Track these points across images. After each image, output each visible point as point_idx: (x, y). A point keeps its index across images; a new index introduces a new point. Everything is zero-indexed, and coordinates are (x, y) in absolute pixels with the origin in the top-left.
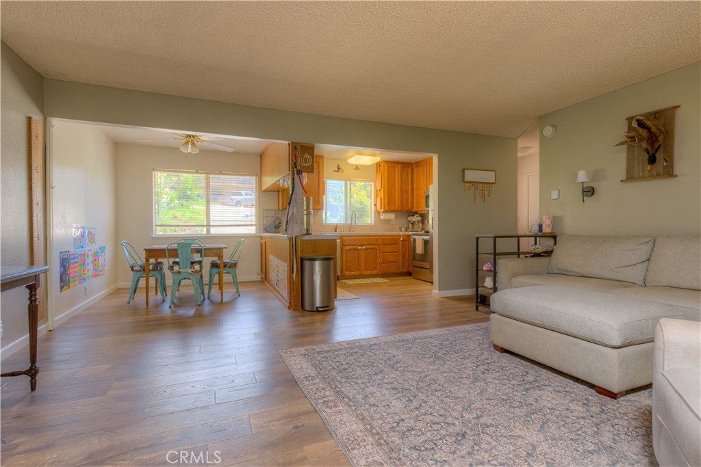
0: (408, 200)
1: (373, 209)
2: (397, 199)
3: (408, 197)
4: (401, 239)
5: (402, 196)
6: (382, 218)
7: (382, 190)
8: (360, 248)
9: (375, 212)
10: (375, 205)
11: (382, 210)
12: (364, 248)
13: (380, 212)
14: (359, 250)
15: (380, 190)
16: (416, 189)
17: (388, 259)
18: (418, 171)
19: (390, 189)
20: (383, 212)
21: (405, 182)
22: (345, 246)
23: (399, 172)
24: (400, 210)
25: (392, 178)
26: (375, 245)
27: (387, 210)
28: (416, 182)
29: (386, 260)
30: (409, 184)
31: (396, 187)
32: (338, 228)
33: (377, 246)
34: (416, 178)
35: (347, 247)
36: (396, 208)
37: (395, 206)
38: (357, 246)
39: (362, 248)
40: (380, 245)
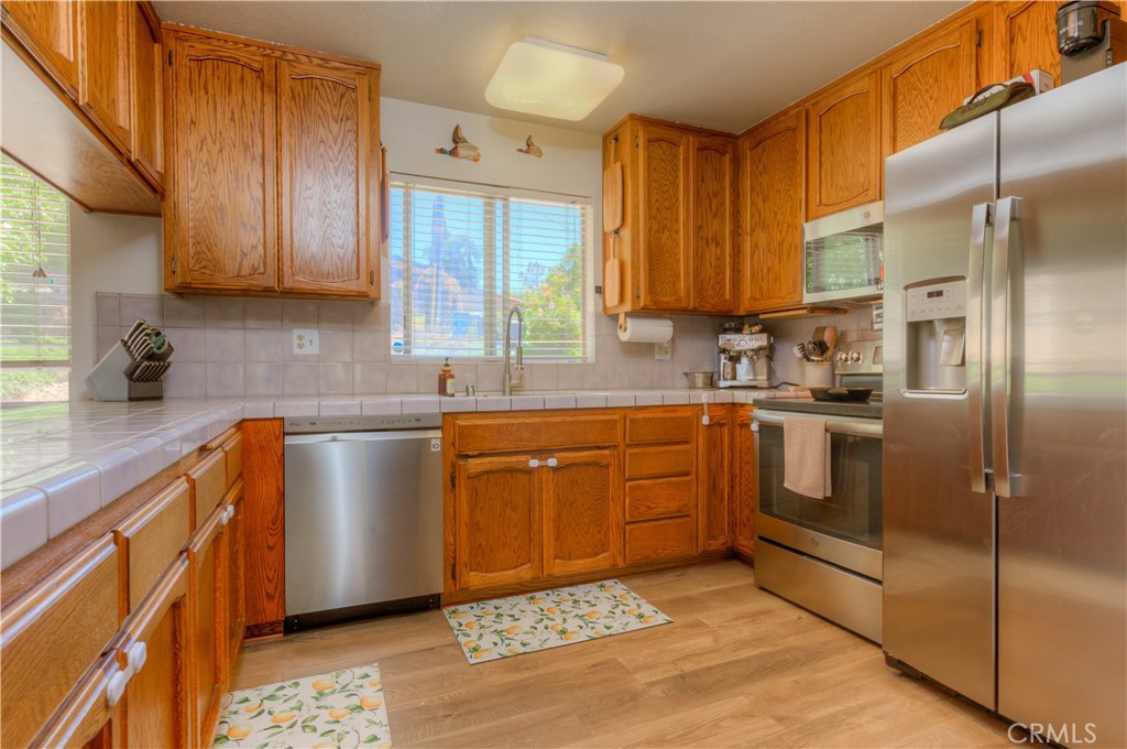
0: (720, 272)
1: (591, 307)
2: (683, 263)
3: (720, 258)
5: (699, 257)
6: (624, 336)
7: (626, 233)
8: (534, 463)
9: (597, 316)
10: (599, 290)
11: (628, 307)
12: (552, 462)
13: (615, 318)
14: (530, 472)
15: (617, 232)
16: (753, 230)
17: (652, 505)
18: (759, 161)
19: (655, 227)
20: (627, 315)
21: (710, 203)
22: (468, 456)
23: (691, 166)
24: (692, 306)
25: (665, 185)
26: (599, 448)
27: (642, 308)
28: (752, 203)
29: (643, 509)
30: (724, 214)
31: (677, 221)
32: (452, 377)
33: (607, 452)
34: (752, 190)
35: (478, 461)
36: (679, 300)
37: (676, 293)
38: (522, 458)
39: (543, 463)
40: (622, 446)
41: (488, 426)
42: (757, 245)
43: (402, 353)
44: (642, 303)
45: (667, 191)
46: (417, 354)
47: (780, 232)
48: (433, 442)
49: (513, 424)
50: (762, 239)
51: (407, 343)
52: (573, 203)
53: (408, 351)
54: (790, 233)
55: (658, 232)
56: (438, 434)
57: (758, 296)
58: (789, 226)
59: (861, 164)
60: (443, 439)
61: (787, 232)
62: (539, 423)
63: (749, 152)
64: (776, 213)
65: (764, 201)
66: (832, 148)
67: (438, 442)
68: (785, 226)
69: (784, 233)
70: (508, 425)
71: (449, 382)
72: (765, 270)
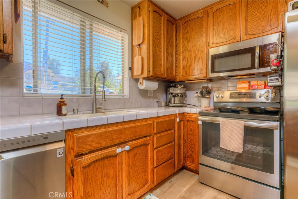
0: (172, 66)
1: (127, 75)
2: (163, 61)
3: (172, 61)
4: (178, 120)
5: (167, 59)
6: (142, 87)
7: (144, 47)
8: (119, 150)
9: (129, 79)
10: (131, 69)
11: (145, 75)
12: (127, 148)
13: (138, 80)
14: (116, 156)
15: (139, 45)
16: (183, 52)
17: (163, 157)
18: (186, 28)
19: (155, 45)
20: (144, 79)
21: (170, 41)
22: (82, 155)
23: (165, 25)
24: (165, 77)
25: (158, 30)
26: (145, 137)
27: (151, 76)
28: (183, 43)
29: (160, 159)
30: (173, 45)
31: (161, 44)
32: (65, 105)
33: (148, 138)
34: (183, 38)
35: (89, 156)
36: (162, 74)
37: (161, 71)
38: (113, 149)
39: (123, 149)
40: (153, 134)
41: (95, 135)
42: (184, 57)
43: (32, 92)
44: (151, 74)
45: (158, 32)
46: (42, 92)
47: (195, 53)
48: (58, 151)
49: (109, 131)
50: (187, 55)
51: (35, 86)
52: (121, 31)
53: (35, 91)
54: (199, 53)
55: (155, 47)
56: (62, 145)
57: (185, 75)
58: (199, 51)
59: (231, 29)
60: (65, 148)
61: (198, 53)
62: (121, 129)
63: (182, 25)
64: (193, 47)
65: (188, 42)
66: (218, 23)
67: (62, 150)
68: (197, 51)
69: (197, 53)
70: (106, 132)
71: (64, 108)
72: (188, 66)
